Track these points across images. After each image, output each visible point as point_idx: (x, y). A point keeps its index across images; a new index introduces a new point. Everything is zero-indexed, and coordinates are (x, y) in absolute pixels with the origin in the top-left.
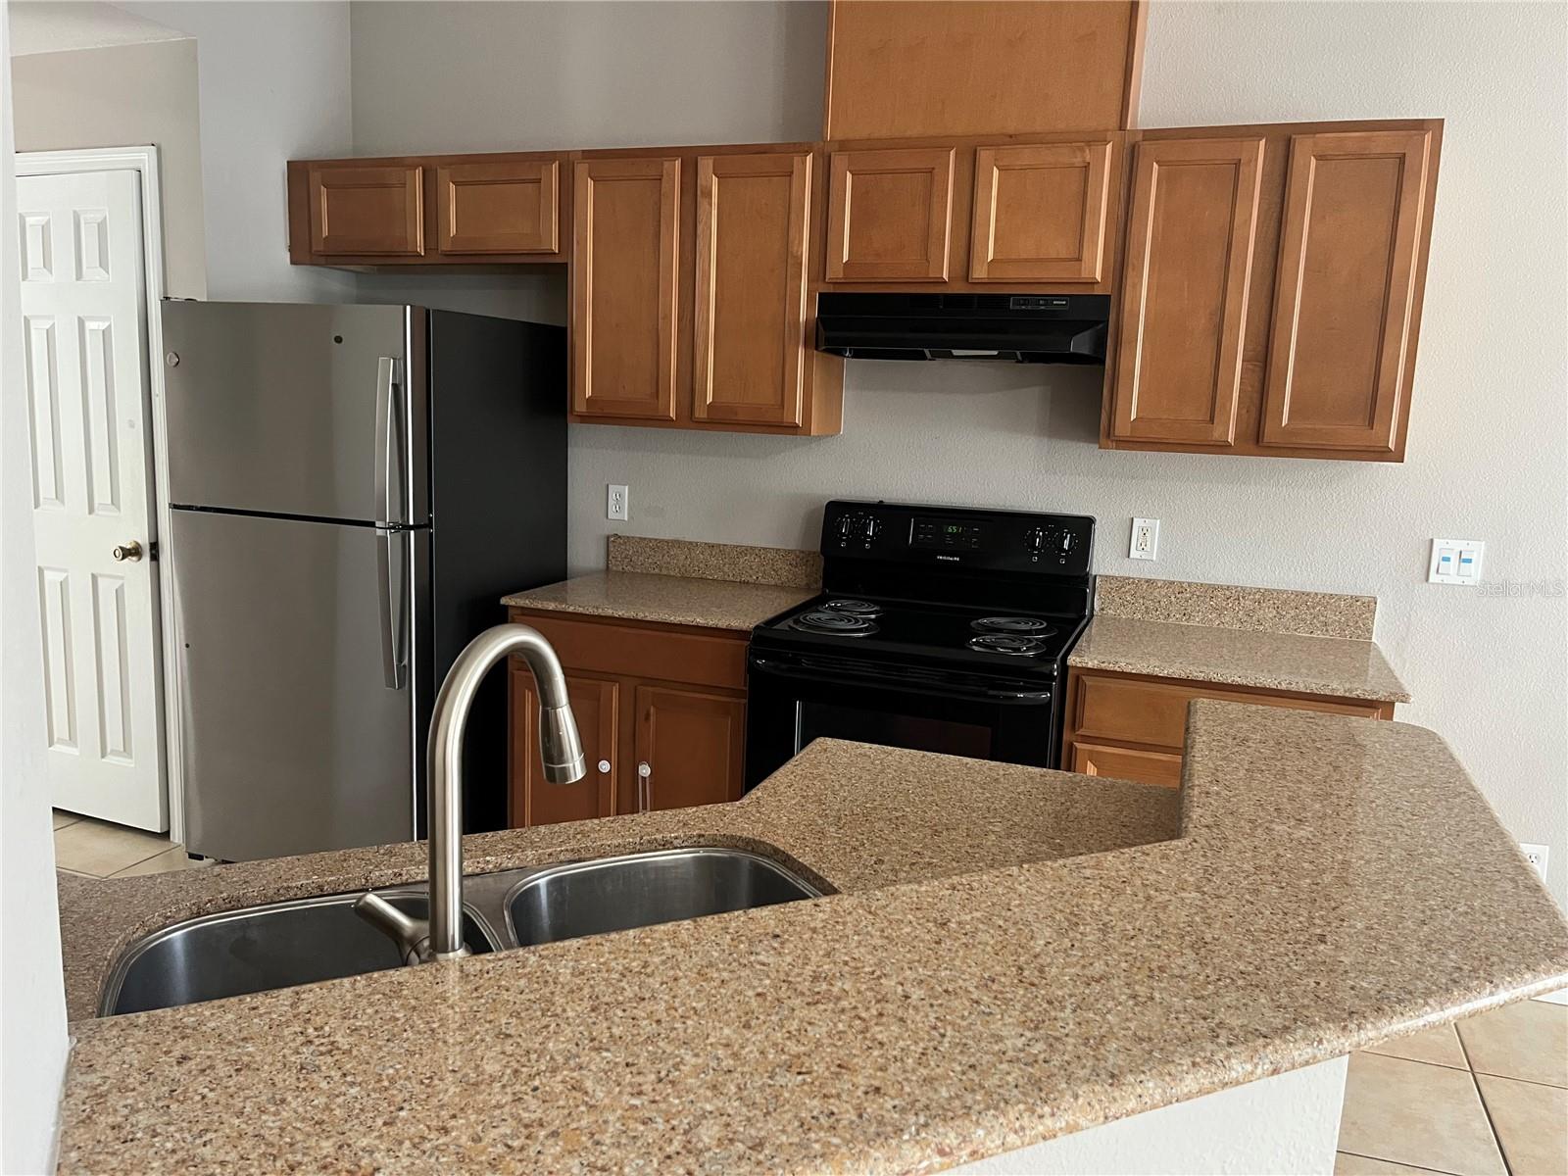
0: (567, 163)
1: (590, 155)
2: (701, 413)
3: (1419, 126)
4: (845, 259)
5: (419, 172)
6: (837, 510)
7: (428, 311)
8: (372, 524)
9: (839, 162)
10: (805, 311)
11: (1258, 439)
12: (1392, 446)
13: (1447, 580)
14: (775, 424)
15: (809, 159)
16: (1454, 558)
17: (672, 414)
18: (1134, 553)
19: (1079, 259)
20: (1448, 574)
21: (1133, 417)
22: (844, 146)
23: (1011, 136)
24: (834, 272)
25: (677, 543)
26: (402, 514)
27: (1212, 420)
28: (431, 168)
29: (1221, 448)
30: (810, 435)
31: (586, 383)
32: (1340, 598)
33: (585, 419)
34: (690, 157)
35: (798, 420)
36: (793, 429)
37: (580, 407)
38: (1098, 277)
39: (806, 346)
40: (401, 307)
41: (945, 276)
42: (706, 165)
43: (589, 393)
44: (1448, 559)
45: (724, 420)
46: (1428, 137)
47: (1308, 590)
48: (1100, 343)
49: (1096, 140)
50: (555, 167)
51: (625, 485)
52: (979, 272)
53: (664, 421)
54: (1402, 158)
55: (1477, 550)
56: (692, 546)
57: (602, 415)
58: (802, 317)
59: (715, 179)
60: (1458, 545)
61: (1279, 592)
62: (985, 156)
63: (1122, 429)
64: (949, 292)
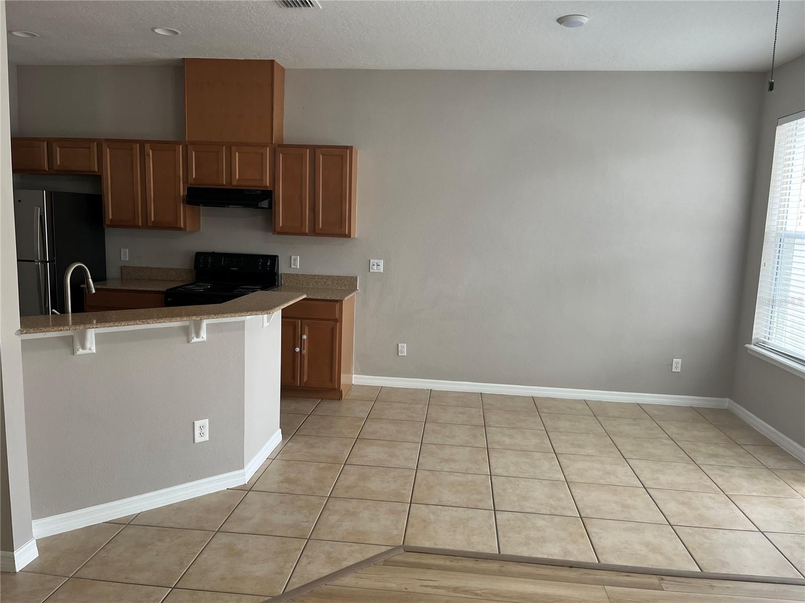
0: (99, 142)
1: (107, 140)
2: (150, 224)
3: (347, 147)
4: (194, 177)
5: (45, 143)
6: (199, 255)
7: (51, 192)
8: (34, 261)
9: (190, 147)
10: (182, 192)
11: (315, 232)
12: (347, 233)
13: (375, 271)
14: (174, 227)
15: (181, 147)
16: (376, 265)
17: (140, 224)
18: (292, 266)
19: (262, 180)
20: (375, 269)
21: (281, 225)
22: (192, 143)
23: (241, 143)
24: (191, 181)
25: (147, 268)
26: (44, 258)
27: (302, 226)
28: (50, 142)
29: (305, 234)
30: (186, 230)
31: (110, 214)
32: (348, 277)
33: (109, 226)
34: (142, 143)
35: (182, 226)
36: (180, 229)
37: (107, 222)
38: (268, 185)
39: (183, 203)
40: (42, 191)
41: (224, 183)
42: (147, 146)
43: (111, 217)
44: (374, 265)
45: (158, 226)
46: (348, 151)
47: (340, 275)
48: (270, 204)
49: (264, 146)
50: (95, 144)
51: (127, 248)
52: (234, 183)
53: (137, 227)
54: (342, 156)
55: (381, 263)
56: (151, 269)
57: (115, 225)
58: (182, 194)
59: (151, 151)
60: (376, 261)
61: (333, 276)
62: (233, 148)
63: (278, 229)
64: (226, 188)
